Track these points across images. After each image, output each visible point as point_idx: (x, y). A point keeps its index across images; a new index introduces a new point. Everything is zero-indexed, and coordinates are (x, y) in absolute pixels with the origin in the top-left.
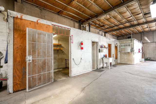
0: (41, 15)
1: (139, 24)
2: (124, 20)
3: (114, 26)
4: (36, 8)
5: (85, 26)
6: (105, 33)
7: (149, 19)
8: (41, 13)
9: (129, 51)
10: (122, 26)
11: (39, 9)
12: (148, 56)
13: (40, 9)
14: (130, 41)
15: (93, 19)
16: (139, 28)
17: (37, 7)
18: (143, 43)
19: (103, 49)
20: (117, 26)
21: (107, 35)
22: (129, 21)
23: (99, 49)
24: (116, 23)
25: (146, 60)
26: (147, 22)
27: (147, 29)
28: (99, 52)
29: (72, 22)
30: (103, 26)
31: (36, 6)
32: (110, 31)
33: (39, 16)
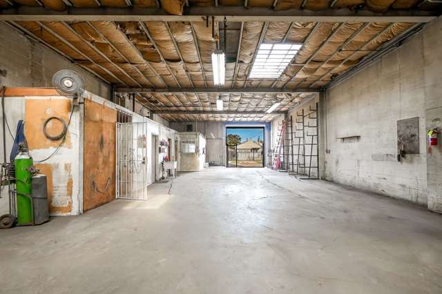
0: (32, 55)
1: (204, 112)
2: (189, 103)
3: (172, 106)
4: (22, 36)
5: (123, 97)
6: (152, 112)
7: (214, 109)
8: (32, 51)
9: (194, 151)
10: (183, 108)
11: (28, 38)
12: (212, 159)
13: (31, 41)
14: (194, 136)
15: (144, 89)
16: (204, 116)
17: (26, 33)
18: (207, 139)
19: (163, 147)
20: (177, 106)
21: (155, 116)
22: (194, 106)
23: (160, 148)
24: (178, 103)
25: (211, 165)
26: (212, 112)
27: (212, 119)
28: (160, 152)
29: (96, 82)
30: (156, 102)
31: (23, 31)
32: (162, 111)
33: (28, 57)
